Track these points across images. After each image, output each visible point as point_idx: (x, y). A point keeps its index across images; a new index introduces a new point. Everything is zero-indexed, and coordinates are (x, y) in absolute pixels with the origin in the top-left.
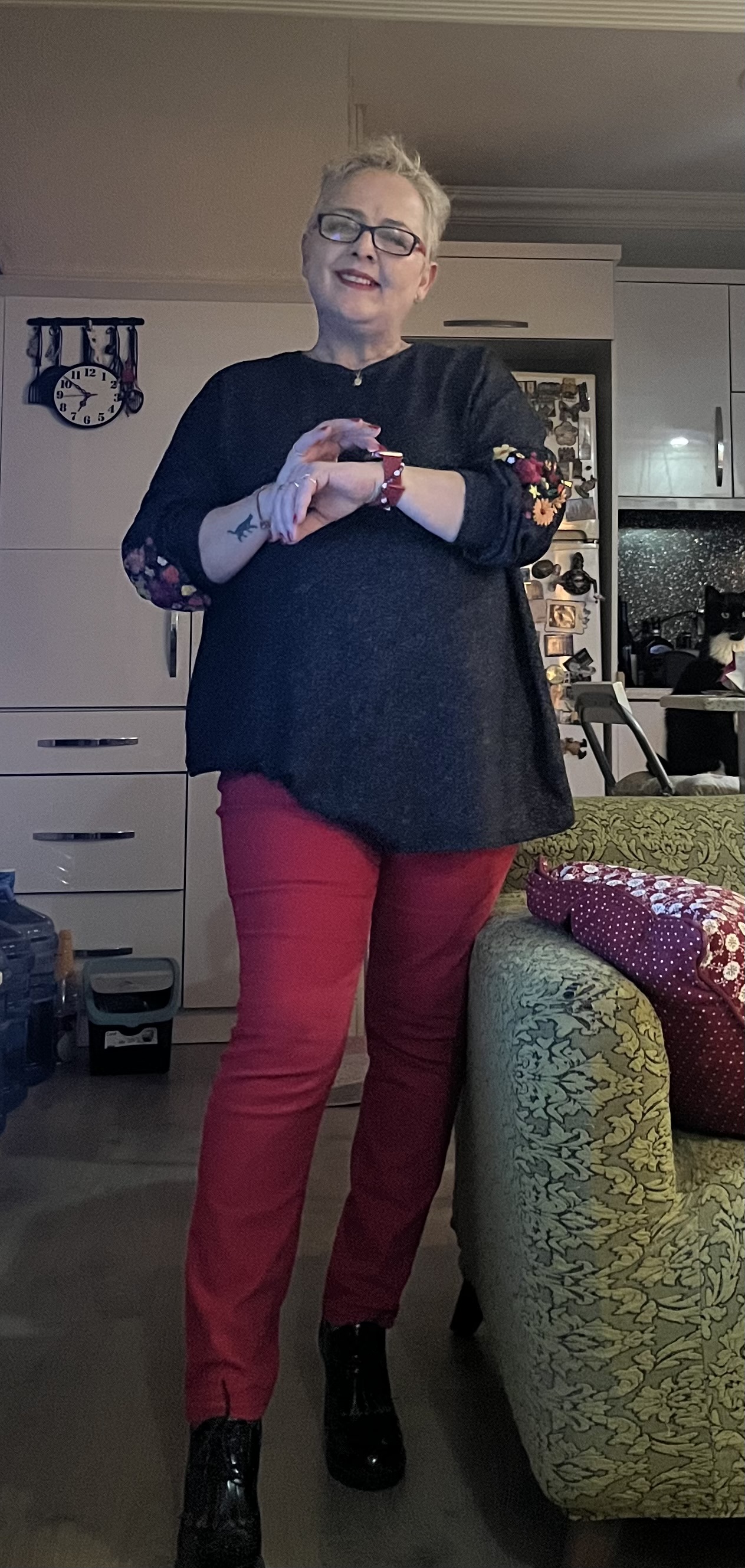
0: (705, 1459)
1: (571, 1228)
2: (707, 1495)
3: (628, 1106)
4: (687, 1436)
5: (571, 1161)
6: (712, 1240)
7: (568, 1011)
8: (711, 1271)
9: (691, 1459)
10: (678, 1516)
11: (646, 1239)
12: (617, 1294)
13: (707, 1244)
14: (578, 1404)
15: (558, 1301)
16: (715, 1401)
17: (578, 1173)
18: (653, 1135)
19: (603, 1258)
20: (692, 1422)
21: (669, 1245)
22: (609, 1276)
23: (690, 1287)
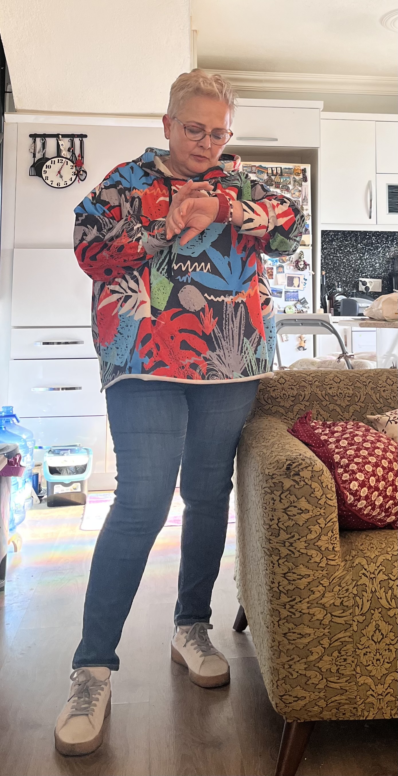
0: (353, 690)
1: (290, 580)
2: (354, 708)
3: (318, 521)
4: (345, 679)
5: (290, 548)
6: (359, 583)
7: (288, 477)
8: (357, 598)
9: (346, 691)
10: (340, 719)
11: (327, 583)
12: (311, 611)
13: (356, 585)
14: (292, 665)
15: (282, 616)
16: (359, 662)
17: (294, 553)
18: (330, 534)
19: (305, 593)
20: (347, 672)
21: (337, 586)
22: (308, 602)
23: (347, 606)
